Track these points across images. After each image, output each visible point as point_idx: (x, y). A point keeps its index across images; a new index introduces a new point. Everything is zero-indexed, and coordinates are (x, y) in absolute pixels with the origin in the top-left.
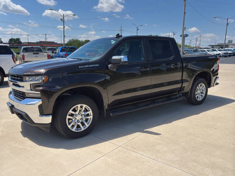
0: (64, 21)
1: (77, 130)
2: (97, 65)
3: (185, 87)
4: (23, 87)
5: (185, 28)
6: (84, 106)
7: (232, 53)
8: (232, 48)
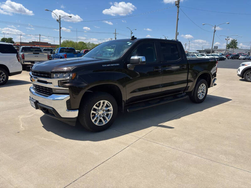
0: (60, 22)
1: (100, 124)
2: (117, 64)
3: (189, 86)
4: (51, 83)
5: (178, 33)
6: (106, 102)
7: (218, 58)
8: (217, 53)
